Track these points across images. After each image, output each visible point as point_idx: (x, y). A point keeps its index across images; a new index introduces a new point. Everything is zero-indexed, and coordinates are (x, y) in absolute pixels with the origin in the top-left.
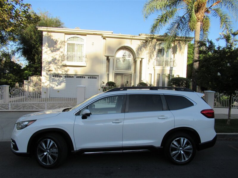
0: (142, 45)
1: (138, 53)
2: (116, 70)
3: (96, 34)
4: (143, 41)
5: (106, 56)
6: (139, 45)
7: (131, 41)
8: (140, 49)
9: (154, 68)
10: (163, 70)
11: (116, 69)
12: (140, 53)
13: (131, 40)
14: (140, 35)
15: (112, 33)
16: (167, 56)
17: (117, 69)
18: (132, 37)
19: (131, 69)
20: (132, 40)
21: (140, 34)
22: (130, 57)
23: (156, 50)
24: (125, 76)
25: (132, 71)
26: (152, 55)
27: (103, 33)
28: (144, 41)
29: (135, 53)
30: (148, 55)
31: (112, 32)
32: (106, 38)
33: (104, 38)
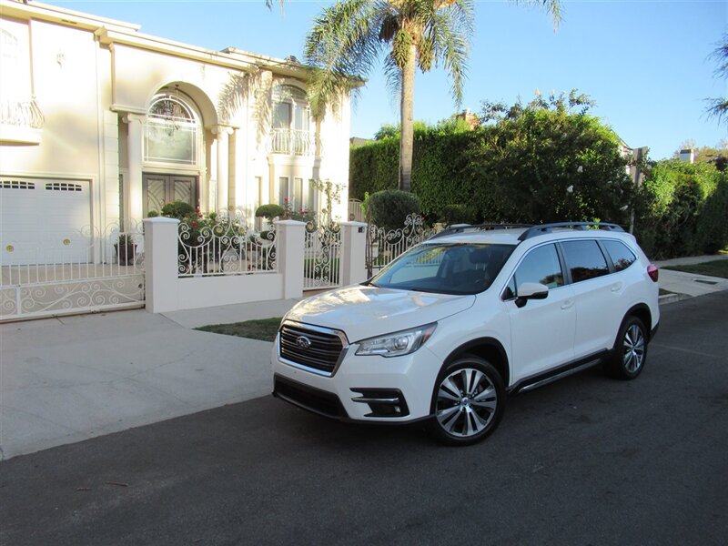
0: (235, 85)
1: (224, 110)
2: (148, 162)
3: (73, 26)
4: (237, 73)
5: (115, 111)
6: (227, 86)
7: (204, 67)
8: (228, 98)
9: (268, 159)
10: (292, 168)
11: (145, 159)
12: (230, 110)
13: (202, 64)
14: (228, 52)
15: (136, 30)
16: (299, 126)
17: (150, 160)
18: (208, 57)
19: (194, 159)
20: (207, 66)
21: (230, 50)
22: (191, 119)
23: (273, 105)
24: (176, 183)
25: (198, 167)
26: (265, 121)
27: (107, 27)
28: (242, 75)
29: (217, 108)
30: (255, 123)
31: (138, 27)
32: (112, 45)
33: (105, 46)
